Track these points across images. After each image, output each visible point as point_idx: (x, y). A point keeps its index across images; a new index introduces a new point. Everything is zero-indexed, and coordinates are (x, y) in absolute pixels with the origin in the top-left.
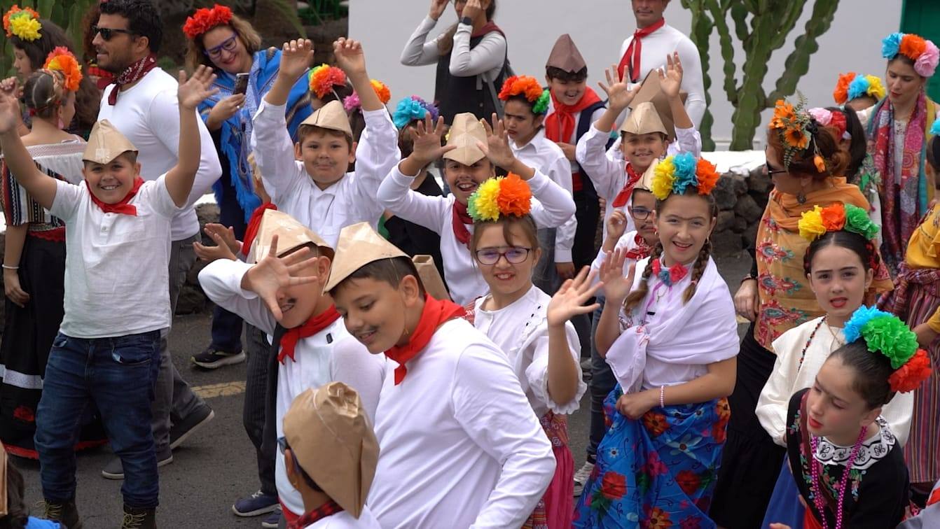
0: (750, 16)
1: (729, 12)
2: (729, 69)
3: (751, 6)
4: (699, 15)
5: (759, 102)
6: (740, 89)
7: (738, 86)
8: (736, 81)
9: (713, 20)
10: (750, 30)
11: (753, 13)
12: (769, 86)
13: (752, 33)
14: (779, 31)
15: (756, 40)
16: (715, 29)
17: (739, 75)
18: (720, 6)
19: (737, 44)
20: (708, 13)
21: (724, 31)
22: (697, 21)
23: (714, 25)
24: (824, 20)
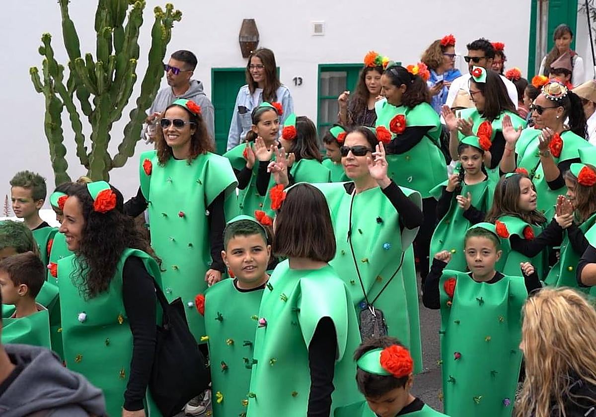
0: (92, 97)
1: (75, 93)
2: (80, 139)
3: (92, 88)
4: (51, 97)
5: (106, 164)
6: (89, 155)
7: (88, 152)
8: (86, 148)
9: (62, 102)
10: (93, 107)
11: (94, 94)
12: (113, 150)
13: (95, 109)
14: (116, 106)
15: (99, 116)
16: (65, 107)
17: (88, 143)
18: (67, 90)
19: (84, 119)
20: (58, 95)
21: (72, 109)
22: (49, 102)
23: (64, 105)
24: (151, 96)
